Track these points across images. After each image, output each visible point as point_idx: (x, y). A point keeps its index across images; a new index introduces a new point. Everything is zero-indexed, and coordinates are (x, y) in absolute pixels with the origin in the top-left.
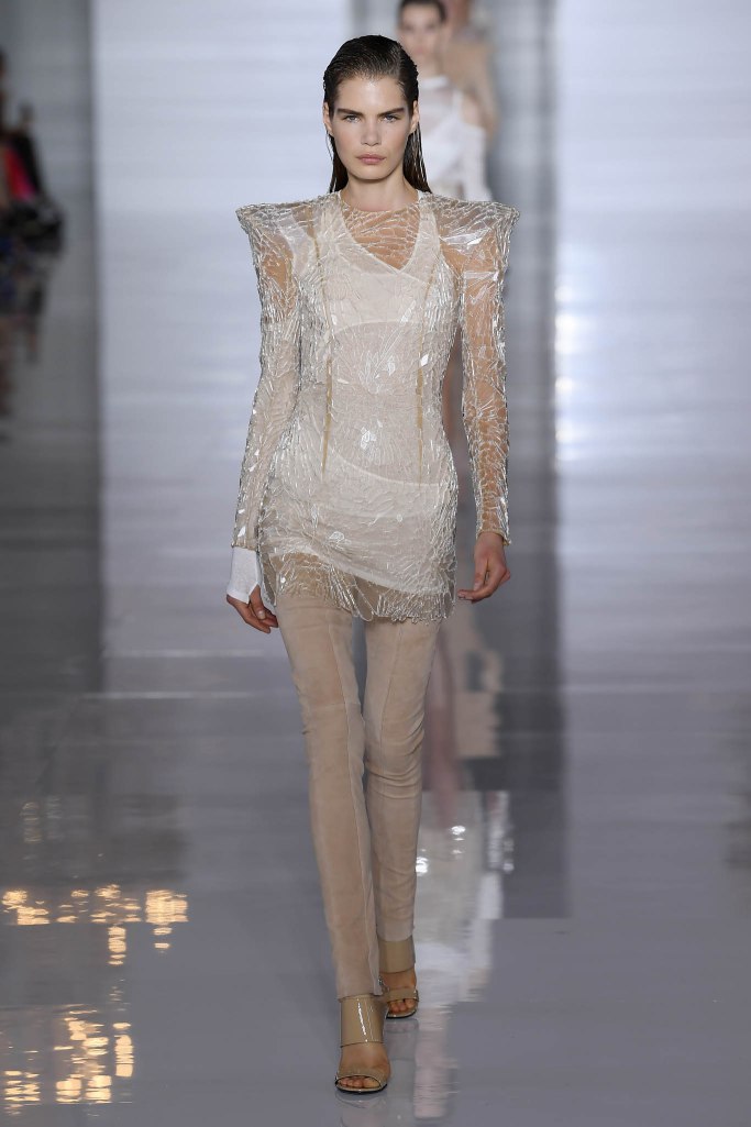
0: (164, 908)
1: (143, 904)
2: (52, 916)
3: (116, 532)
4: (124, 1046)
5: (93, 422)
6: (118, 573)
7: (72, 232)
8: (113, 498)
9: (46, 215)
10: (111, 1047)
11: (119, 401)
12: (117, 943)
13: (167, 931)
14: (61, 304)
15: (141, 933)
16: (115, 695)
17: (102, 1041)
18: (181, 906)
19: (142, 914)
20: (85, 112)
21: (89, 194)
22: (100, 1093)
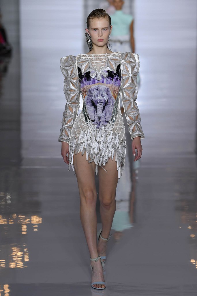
0: (36, 220)
1: (31, 219)
2: (8, 222)
3: (25, 127)
5: (19, 99)
6: (25, 137)
7: (14, 53)
8: (24, 118)
9: (8, 48)
11: (25, 94)
12: (24, 228)
13: (37, 226)
14: (12, 69)
15: (30, 226)
16: (23, 167)
17: (22, 253)
18: (41, 219)
19: (30, 221)
20: (17, 23)
21: (18, 43)
22: (20, 265)
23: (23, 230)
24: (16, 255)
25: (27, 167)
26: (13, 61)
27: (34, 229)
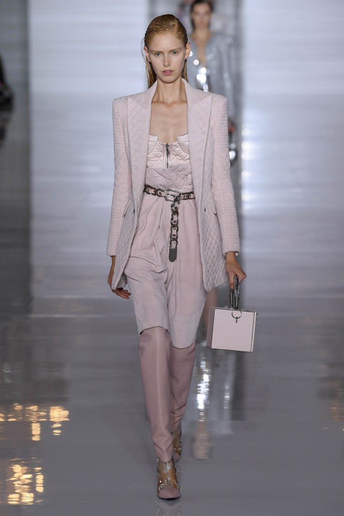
0: (58, 414)
1: (48, 412)
2: (6, 418)
3: (37, 240)
4: (40, 479)
5: (27, 189)
6: (38, 259)
7: (18, 102)
8: (36, 225)
9: (6, 94)
10: (34, 479)
11: (39, 180)
12: (36, 429)
13: (59, 425)
14: (13, 134)
15: (47, 426)
16: (33, 316)
17: (29, 476)
18: (66, 413)
19: (48, 416)
20: (24, 46)
21: (26, 84)
22: (28, 498)
23: (34, 433)
24: (19, 479)
25: (41, 316)
26: (16, 117)
27: (55, 431)
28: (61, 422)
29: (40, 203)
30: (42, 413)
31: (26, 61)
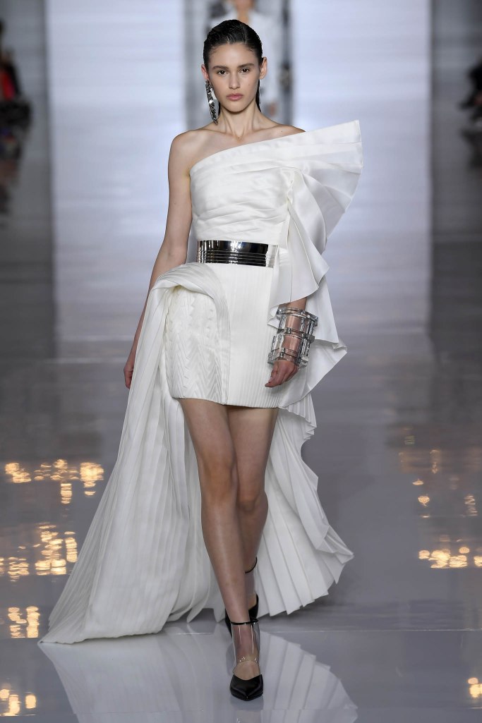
0: (90, 472)
1: (79, 470)
2: (32, 476)
3: (63, 274)
4: (71, 544)
5: (48, 216)
6: (64, 295)
7: (37, 116)
8: (61, 257)
10: (63, 545)
11: (63, 204)
12: (66, 492)
13: (94, 485)
14: (31, 153)
15: (78, 486)
16: (62, 361)
17: (59, 541)
18: (101, 470)
19: (79, 476)
20: (43, 52)
21: (45, 96)
22: (59, 569)
23: (63, 494)
26: (36, 131)
27: (87, 493)
28: (96, 482)
29: (66, 231)
30: (72, 472)
31: (44, 68)
